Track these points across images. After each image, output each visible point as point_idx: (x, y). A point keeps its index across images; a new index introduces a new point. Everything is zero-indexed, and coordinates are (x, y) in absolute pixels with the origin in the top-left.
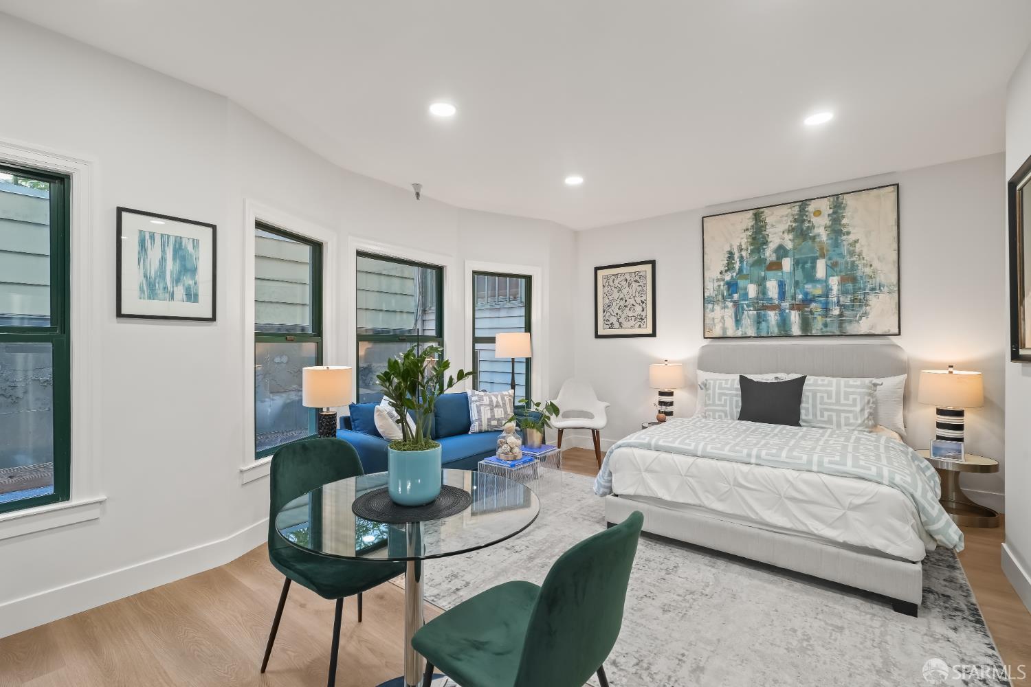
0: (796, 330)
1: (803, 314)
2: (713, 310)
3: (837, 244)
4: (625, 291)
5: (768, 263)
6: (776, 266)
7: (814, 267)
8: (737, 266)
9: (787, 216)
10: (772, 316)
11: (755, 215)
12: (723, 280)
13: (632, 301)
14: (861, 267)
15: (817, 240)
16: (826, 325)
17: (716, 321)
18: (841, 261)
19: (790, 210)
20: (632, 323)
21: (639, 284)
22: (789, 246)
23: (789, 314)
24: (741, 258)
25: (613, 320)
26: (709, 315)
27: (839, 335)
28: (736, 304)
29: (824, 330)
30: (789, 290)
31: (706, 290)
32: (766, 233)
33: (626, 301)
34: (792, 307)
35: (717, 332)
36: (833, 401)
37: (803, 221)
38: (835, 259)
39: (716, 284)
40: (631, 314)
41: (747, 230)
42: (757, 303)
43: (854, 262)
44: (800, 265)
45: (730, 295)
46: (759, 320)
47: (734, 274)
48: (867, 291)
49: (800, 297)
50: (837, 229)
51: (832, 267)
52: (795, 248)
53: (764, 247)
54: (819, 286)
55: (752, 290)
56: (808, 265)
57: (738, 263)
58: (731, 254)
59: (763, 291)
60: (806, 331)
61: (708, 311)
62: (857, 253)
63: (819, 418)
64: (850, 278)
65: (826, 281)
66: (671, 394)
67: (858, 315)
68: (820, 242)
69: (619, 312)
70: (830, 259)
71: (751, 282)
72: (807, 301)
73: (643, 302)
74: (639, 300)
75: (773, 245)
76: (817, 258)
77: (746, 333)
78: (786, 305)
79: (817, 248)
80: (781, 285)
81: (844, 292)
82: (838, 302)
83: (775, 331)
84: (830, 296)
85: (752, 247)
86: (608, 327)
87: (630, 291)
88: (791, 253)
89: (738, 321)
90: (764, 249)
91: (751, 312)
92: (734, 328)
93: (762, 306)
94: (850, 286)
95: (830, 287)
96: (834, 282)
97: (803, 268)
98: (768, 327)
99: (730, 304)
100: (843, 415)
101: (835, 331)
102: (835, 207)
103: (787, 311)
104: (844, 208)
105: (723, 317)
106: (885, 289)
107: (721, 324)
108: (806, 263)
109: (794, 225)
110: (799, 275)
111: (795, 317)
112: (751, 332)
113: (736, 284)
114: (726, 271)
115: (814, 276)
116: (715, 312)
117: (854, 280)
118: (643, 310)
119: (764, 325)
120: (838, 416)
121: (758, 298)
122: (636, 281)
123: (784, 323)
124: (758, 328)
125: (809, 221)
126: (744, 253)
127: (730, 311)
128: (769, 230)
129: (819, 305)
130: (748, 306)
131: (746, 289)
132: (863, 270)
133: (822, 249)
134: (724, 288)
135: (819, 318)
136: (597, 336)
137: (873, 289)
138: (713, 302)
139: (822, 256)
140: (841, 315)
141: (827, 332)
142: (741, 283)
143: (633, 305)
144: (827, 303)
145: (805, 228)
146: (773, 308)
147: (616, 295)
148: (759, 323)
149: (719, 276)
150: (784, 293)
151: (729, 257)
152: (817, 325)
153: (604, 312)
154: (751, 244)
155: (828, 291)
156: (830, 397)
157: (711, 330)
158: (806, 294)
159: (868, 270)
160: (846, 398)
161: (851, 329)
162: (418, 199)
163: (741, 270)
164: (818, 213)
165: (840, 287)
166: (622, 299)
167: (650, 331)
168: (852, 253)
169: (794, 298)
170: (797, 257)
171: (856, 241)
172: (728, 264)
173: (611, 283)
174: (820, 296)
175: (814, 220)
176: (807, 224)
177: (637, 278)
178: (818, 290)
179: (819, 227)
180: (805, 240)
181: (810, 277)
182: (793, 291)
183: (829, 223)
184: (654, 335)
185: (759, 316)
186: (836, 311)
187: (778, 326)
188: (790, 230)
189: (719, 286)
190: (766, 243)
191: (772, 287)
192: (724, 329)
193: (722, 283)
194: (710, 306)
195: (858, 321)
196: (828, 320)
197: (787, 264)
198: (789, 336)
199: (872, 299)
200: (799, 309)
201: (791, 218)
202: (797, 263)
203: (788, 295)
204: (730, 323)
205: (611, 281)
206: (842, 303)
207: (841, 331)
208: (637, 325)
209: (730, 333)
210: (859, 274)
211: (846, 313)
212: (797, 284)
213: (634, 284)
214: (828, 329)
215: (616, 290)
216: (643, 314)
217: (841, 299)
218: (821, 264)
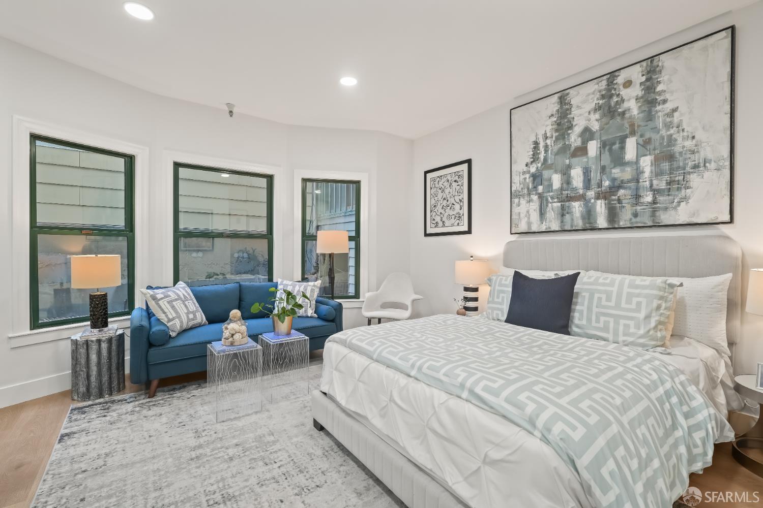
0: (602, 222)
1: (609, 203)
2: (519, 205)
3: (650, 117)
4: (447, 191)
5: (573, 148)
6: (582, 151)
7: (622, 148)
8: (542, 156)
9: (593, 93)
10: (577, 207)
11: (560, 98)
12: (529, 172)
13: (452, 201)
14: (680, 140)
15: (627, 115)
16: (636, 215)
17: (522, 215)
18: (655, 137)
19: (596, 86)
20: (453, 221)
21: (458, 184)
22: (595, 126)
23: (594, 205)
24: (546, 146)
25: (438, 219)
26: (516, 210)
27: (650, 227)
28: (541, 196)
29: (634, 220)
30: (595, 176)
31: (513, 184)
32: (572, 116)
33: (447, 201)
34: (598, 197)
35: (523, 227)
36: (612, 304)
37: (611, 96)
38: (648, 135)
39: (522, 177)
40: (451, 213)
41: (552, 115)
42: (562, 194)
43: (671, 135)
44: (607, 148)
45: (535, 187)
46: (563, 212)
47: (539, 165)
48: (688, 169)
49: (607, 183)
50: (650, 99)
51: (644, 146)
52: (602, 129)
53: (570, 131)
54: (628, 169)
55: (557, 181)
56: (616, 146)
57: (543, 152)
58: (536, 144)
59: (567, 181)
60: (613, 224)
61: (514, 205)
62: (675, 125)
63: (594, 324)
64: (667, 157)
65: (637, 162)
66: (476, 290)
67: (676, 201)
68: (630, 117)
69: (443, 211)
70: (642, 136)
71: (556, 172)
72: (616, 186)
73: (460, 201)
74: (457, 199)
75: (578, 130)
76: (626, 137)
77: (550, 228)
78: (591, 194)
79: (627, 125)
80: (586, 172)
81: (658, 174)
82: (651, 186)
83: (580, 224)
84: (641, 181)
85: (557, 134)
86: (434, 226)
87: (451, 190)
88: (597, 135)
89: (542, 214)
90: (569, 134)
91: (555, 205)
92: (539, 223)
93: (567, 197)
94: (666, 166)
95: (641, 168)
96: (646, 163)
97: (610, 150)
98: (572, 220)
99: (535, 198)
100: (622, 322)
101: (647, 222)
102: (648, 72)
103: (593, 201)
104: (660, 72)
105: (528, 212)
106: (712, 166)
107: (526, 219)
108: (614, 144)
109: (601, 102)
110: (606, 159)
111: (600, 207)
112: (555, 226)
113: (541, 175)
114: (532, 162)
115: (623, 158)
116: (521, 206)
117: (671, 157)
118: (461, 209)
119: (567, 217)
120: (617, 323)
121: (562, 189)
122: (455, 181)
123: (589, 215)
124: (562, 222)
125: (618, 95)
126: (549, 142)
127: (535, 205)
128: (575, 112)
129: (628, 192)
130: (552, 198)
131: (550, 179)
132: (682, 144)
133: (632, 125)
134: (529, 180)
135: (628, 207)
136: (426, 235)
137: (696, 167)
138: (519, 196)
139: (633, 133)
140: (654, 202)
141: (637, 222)
142: (546, 174)
143: (453, 204)
144: (637, 189)
145: (613, 104)
146: (582, 197)
147: (440, 195)
148: (563, 215)
149: (525, 169)
150: (589, 180)
151: (535, 148)
152: (625, 217)
153: (431, 212)
154: (556, 131)
155: (639, 172)
156: (609, 299)
157: (517, 225)
158: (614, 180)
159: (689, 144)
160: (629, 302)
161: (666, 218)
162: (231, 116)
163: (545, 160)
164: (628, 84)
165: (653, 168)
166: (444, 199)
167: (466, 228)
168: (668, 126)
169: (600, 185)
170: (603, 138)
171: (675, 110)
172: (534, 155)
173: (437, 186)
174: (629, 182)
175: (624, 93)
176: (615, 99)
177: (456, 178)
178: (626, 174)
179: (629, 100)
180: (613, 117)
181: (619, 160)
182: (599, 178)
183: (640, 93)
184: (469, 232)
185: (563, 207)
186: (649, 198)
187: (583, 218)
188: (598, 108)
189: (525, 179)
190: (571, 127)
191: (577, 174)
192: (529, 224)
193: (527, 176)
194: (516, 200)
195: (675, 208)
196: (639, 208)
197: (593, 147)
198: (593, 229)
199: (694, 179)
200: (605, 198)
201: (598, 95)
202: (604, 145)
203: (594, 182)
204: (535, 216)
205: (436, 182)
206: (655, 187)
207: (653, 222)
208: (456, 224)
209: (534, 228)
210: (677, 149)
211: (661, 198)
212: (603, 169)
213: (454, 184)
214: (638, 219)
215: (440, 191)
216: (461, 212)
217: (655, 182)
218: (631, 143)
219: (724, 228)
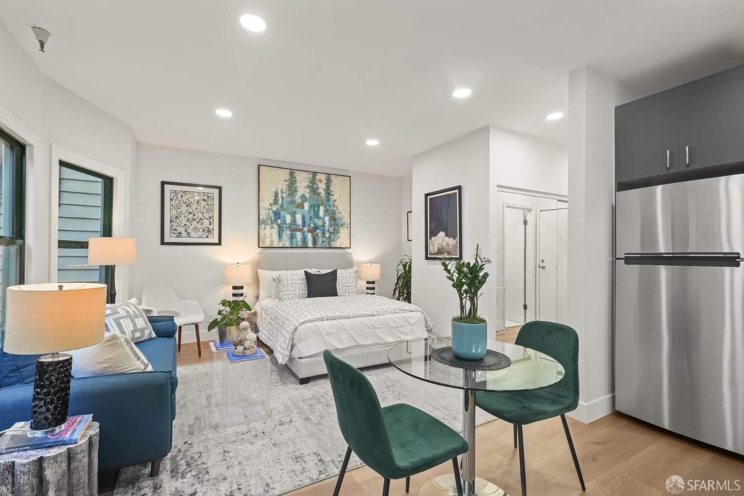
0: (310, 244)
1: (313, 235)
2: (265, 229)
3: (328, 200)
4: (194, 207)
5: (297, 203)
6: (301, 206)
7: (319, 210)
8: (280, 202)
9: (307, 178)
10: (299, 235)
11: (291, 173)
12: (272, 209)
13: (200, 216)
14: (337, 214)
15: (320, 195)
16: (323, 242)
17: (267, 236)
18: (330, 209)
19: (308, 175)
20: (200, 233)
21: (207, 203)
22: (308, 196)
23: (307, 235)
24: (283, 197)
25: (182, 230)
26: (262, 232)
27: (328, 248)
28: (279, 226)
29: (322, 244)
30: (307, 220)
31: (260, 215)
32: (296, 185)
33: (194, 215)
34: (308, 232)
35: (268, 243)
37: (314, 184)
38: (328, 207)
39: (267, 212)
40: (199, 226)
41: (286, 181)
42: (291, 226)
43: (335, 210)
44: (312, 208)
45: (275, 220)
46: (292, 237)
47: (278, 207)
48: (339, 226)
49: (312, 225)
50: (328, 193)
51: (326, 211)
52: (310, 198)
53: (296, 194)
54: (321, 221)
55: (288, 219)
56: (316, 208)
57: (281, 200)
58: (276, 193)
59: (294, 220)
60: (315, 246)
61: (261, 229)
62: (336, 206)
63: (341, 291)
64: (333, 219)
65: (324, 218)
66: (242, 288)
67: (336, 238)
68: (321, 197)
69: (188, 223)
70: (325, 207)
71: (288, 213)
72: (316, 228)
73: (210, 218)
74: (207, 215)
75: (299, 194)
76: (320, 206)
77: (284, 245)
78: (306, 229)
79: (320, 200)
80: (303, 217)
81: (331, 225)
82: (328, 230)
83: (300, 244)
84: (325, 227)
85: (289, 192)
86: (176, 235)
87: (199, 207)
88: (308, 200)
89: (280, 236)
90: (295, 195)
91: (288, 232)
92: (278, 242)
93: (294, 229)
94: (333, 222)
95: (325, 221)
96: (327, 219)
97: (314, 209)
98: (297, 242)
99: (276, 226)
100: (350, 288)
101: (327, 245)
102: (328, 180)
103: (306, 233)
104: (331, 182)
105: (271, 234)
106: (346, 226)
107: (270, 239)
108: (315, 207)
109: (310, 184)
110: (312, 214)
111: (309, 237)
112: (288, 244)
113: (279, 214)
114: (274, 204)
115: (319, 215)
116: (266, 230)
117: (335, 219)
118: (210, 224)
119: (294, 240)
120: (348, 289)
121: (291, 224)
122: (204, 200)
123: (304, 240)
124: (291, 242)
125: (317, 184)
126: (284, 195)
127: (275, 231)
128: (298, 184)
129: (321, 231)
130: (286, 228)
131: (285, 217)
132: (338, 215)
133: (322, 201)
134: (272, 215)
135: (320, 238)
136: (163, 243)
137: (342, 225)
138: (264, 222)
139: (323, 205)
140: (330, 237)
141: (323, 246)
142: (283, 213)
143: (201, 219)
144: (324, 230)
145: (315, 188)
146: (300, 230)
147: (184, 208)
148: (292, 239)
149: (269, 207)
150: (305, 222)
151: (275, 196)
152: (319, 243)
153: (171, 222)
154: (288, 190)
155: (324, 223)
156: (344, 280)
157: (263, 242)
158: (315, 224)
159: (340, 215)
160: (350, 280)
161: (334, 244)
163: (282, 205)
164: (321, 181)
165: (329, 222)
166: (190, 213)
168: (334, 206)
169: (309, 226)
170: (311, 203)
171: (336, 200)
172: (275, 200)
173: (179, 198)
174: (321, 226)
175: (319, 184)
176: (315, 186)
177: (205, 198)
178: (320, 223)
179: (321, 189)
180: (315, 194)
181: (317, 215)
182: (309, 222)
183: (325, 188)
184: (219, 244)
185: (292, 234)
186: (327, 235)
187: (302, 242)
188: (308, 187)
189: (269, 213)
190: (296, 191)
191: (299, 218)
192: (272, 242)
193: (271, 212)
194: (263, 226)
195: (336, 241)
196: (324, 239)
197: (306, 206)
198: (307, 247)
199: (340, 229)
200: (312, 233)
201: (308, 180)
202: (311, 206)
203: (307, 224)
204: (275, 238)
205: (179, 196)
206: (330, 231)
207: (329, 246)
208: (205, 236)
209: (275, 245)
210: (336, 216)
211: (332, 236)
212: (311, 218)
213: (203, 203)
214: (324, 244)
215: (184, 205)
216: (211, 227)
217: (330, 229)
218: (322, 209)
219: (348, 250)
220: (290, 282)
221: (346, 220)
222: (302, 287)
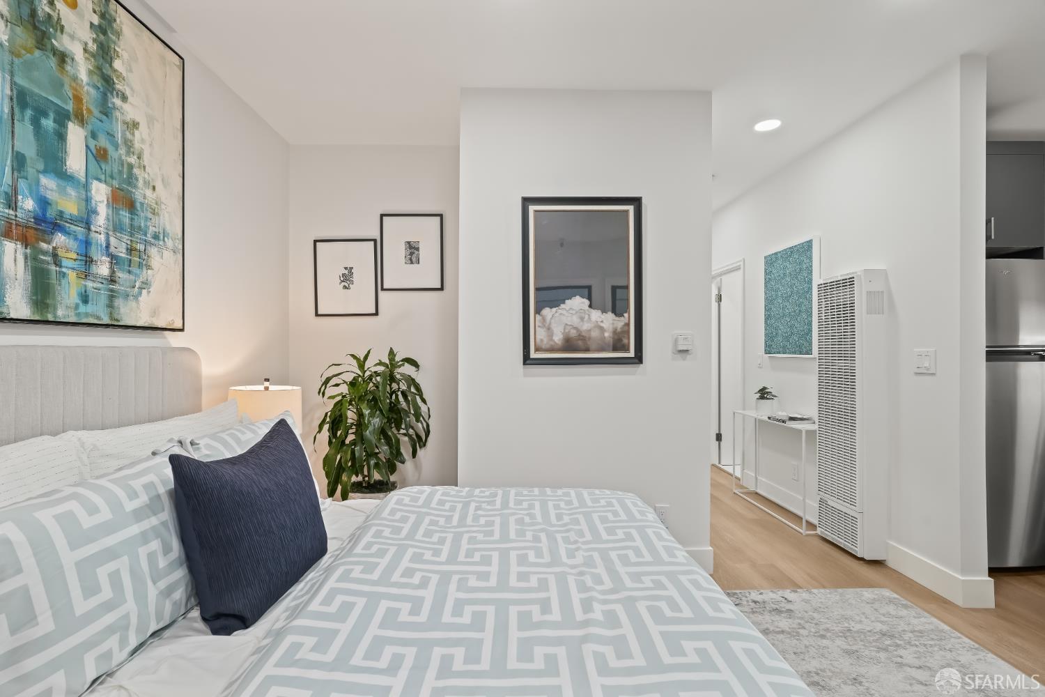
0: (17, 302)
1: (34, 258)
3: (105, 108)
7: (60, 137)
14: (140, 183)
15: (69, 68)
16: (85, 299)
18: (111, 152)
27: (107, 326)
29: (82, 309)
34: (9, 232)
38: (103, 142)
43: (131, 165)
44: (28, 112)
48: (148, 238)
49: (28, 203)
50: (106, 78)
51: (100, 156)
52: (13, 51)
54: (71, 191)
56: (49, 124)
60: (43, 310)
62: (137, 152)
64: (124, 200)
65: (86, 187)
67: (138, 285)
68: (74, 78)
70: (93, 135)
72: (47, 221)
76: (67, 116)
79: (68, 90)
81: (117, 228)
82: (108, 246)
84: (93, 228)
88: (7, 60)
94: (125, 215)
95: (93, 202)
96: (100, 193)
97: (35, 123)
101: (103, 316)
102: (102, 15)
104: (118, 35)
106: (168, 244)
108: (44, 113)
110: (28, 141)
111: (14, 261)
115: (62, 160)
117: (131, 206)
125: (51, 3)
129: (72, 244)
132: (142, 194)
133: (77, 100)
135: (72, 275)
137: (156, 237)
139: (80, 119)
140: (112, 280)
141: (87, 315)
144: (87, 243)
145: (40, 12)
152: (66, 301)
155: (89, 210)
158: (43, 202)
159: (148, 195)
161: (128, 310)
165: (110, 212)
168: (129, 145)
169: (12, 201)
170: (19, 80)
171: (136, 124)
174: (73, 221)
175: (63, 10)
176: (44, 4)
178: (69, 205)
179: (72, 37)
180: (40, 45)
181: (53, 160)
183: (91, 44)
186: (103, 268)
195: (136, 297)
196: (90, 284)
199: (155, 258)
200: (27, 242)
206: (112, 249)
207: (111, 318)
210: (138, 196)
211: (121, 275)
212: (19, 162)
214: (89, 308)
217: (113, 240)
218: (76, 135)
219: (174, 340)
220: (69, 558)
221: (168, 220)
222: (151, 557)
